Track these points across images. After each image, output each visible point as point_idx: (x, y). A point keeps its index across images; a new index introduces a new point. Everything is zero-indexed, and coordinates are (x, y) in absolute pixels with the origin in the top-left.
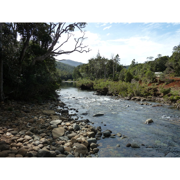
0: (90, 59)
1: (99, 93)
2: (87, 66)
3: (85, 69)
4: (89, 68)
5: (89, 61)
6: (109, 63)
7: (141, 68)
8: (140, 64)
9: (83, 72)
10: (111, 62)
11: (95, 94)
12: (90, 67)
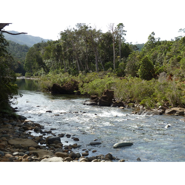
0: (64, 32)
1: (96, 101)
2: (58, 46)
3: (54, 52)
4: (63, 49)
5: (62, 34)
6: (104, 40)
7: (169, 50)
8: (165, 42)
9: (49, 58)
10: (108, 37)
11: (89, 103)
12: (65, 48)
